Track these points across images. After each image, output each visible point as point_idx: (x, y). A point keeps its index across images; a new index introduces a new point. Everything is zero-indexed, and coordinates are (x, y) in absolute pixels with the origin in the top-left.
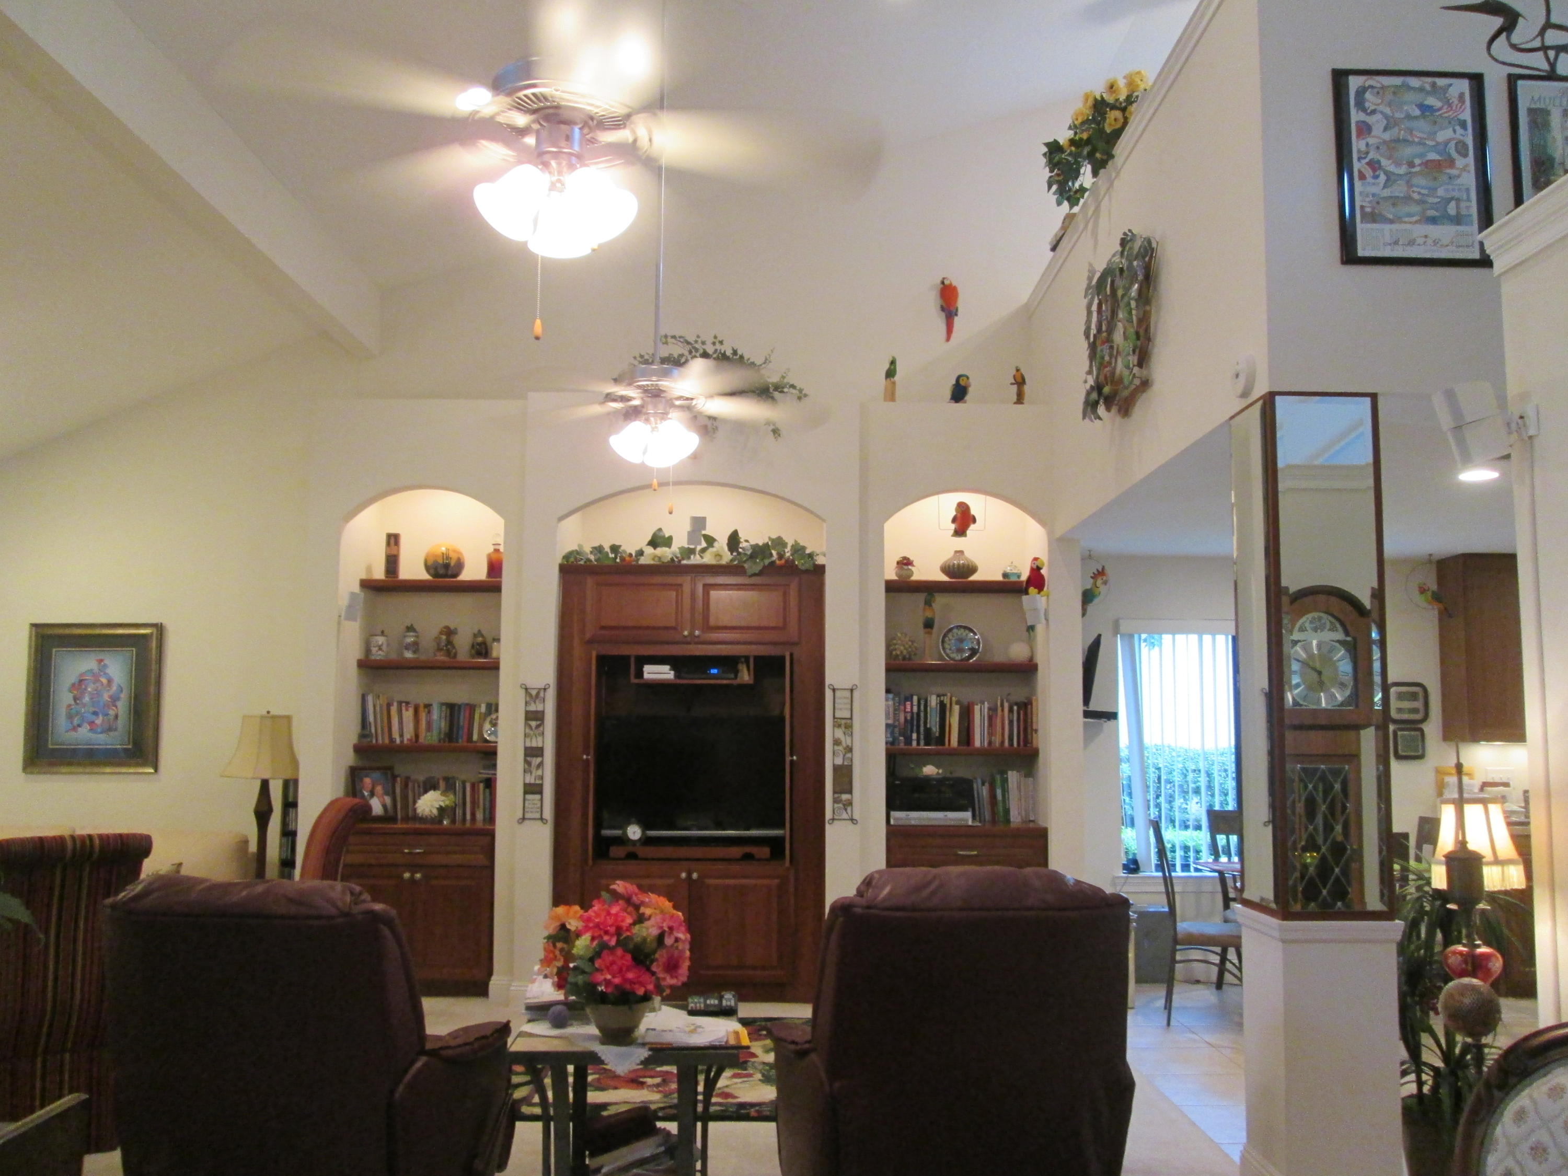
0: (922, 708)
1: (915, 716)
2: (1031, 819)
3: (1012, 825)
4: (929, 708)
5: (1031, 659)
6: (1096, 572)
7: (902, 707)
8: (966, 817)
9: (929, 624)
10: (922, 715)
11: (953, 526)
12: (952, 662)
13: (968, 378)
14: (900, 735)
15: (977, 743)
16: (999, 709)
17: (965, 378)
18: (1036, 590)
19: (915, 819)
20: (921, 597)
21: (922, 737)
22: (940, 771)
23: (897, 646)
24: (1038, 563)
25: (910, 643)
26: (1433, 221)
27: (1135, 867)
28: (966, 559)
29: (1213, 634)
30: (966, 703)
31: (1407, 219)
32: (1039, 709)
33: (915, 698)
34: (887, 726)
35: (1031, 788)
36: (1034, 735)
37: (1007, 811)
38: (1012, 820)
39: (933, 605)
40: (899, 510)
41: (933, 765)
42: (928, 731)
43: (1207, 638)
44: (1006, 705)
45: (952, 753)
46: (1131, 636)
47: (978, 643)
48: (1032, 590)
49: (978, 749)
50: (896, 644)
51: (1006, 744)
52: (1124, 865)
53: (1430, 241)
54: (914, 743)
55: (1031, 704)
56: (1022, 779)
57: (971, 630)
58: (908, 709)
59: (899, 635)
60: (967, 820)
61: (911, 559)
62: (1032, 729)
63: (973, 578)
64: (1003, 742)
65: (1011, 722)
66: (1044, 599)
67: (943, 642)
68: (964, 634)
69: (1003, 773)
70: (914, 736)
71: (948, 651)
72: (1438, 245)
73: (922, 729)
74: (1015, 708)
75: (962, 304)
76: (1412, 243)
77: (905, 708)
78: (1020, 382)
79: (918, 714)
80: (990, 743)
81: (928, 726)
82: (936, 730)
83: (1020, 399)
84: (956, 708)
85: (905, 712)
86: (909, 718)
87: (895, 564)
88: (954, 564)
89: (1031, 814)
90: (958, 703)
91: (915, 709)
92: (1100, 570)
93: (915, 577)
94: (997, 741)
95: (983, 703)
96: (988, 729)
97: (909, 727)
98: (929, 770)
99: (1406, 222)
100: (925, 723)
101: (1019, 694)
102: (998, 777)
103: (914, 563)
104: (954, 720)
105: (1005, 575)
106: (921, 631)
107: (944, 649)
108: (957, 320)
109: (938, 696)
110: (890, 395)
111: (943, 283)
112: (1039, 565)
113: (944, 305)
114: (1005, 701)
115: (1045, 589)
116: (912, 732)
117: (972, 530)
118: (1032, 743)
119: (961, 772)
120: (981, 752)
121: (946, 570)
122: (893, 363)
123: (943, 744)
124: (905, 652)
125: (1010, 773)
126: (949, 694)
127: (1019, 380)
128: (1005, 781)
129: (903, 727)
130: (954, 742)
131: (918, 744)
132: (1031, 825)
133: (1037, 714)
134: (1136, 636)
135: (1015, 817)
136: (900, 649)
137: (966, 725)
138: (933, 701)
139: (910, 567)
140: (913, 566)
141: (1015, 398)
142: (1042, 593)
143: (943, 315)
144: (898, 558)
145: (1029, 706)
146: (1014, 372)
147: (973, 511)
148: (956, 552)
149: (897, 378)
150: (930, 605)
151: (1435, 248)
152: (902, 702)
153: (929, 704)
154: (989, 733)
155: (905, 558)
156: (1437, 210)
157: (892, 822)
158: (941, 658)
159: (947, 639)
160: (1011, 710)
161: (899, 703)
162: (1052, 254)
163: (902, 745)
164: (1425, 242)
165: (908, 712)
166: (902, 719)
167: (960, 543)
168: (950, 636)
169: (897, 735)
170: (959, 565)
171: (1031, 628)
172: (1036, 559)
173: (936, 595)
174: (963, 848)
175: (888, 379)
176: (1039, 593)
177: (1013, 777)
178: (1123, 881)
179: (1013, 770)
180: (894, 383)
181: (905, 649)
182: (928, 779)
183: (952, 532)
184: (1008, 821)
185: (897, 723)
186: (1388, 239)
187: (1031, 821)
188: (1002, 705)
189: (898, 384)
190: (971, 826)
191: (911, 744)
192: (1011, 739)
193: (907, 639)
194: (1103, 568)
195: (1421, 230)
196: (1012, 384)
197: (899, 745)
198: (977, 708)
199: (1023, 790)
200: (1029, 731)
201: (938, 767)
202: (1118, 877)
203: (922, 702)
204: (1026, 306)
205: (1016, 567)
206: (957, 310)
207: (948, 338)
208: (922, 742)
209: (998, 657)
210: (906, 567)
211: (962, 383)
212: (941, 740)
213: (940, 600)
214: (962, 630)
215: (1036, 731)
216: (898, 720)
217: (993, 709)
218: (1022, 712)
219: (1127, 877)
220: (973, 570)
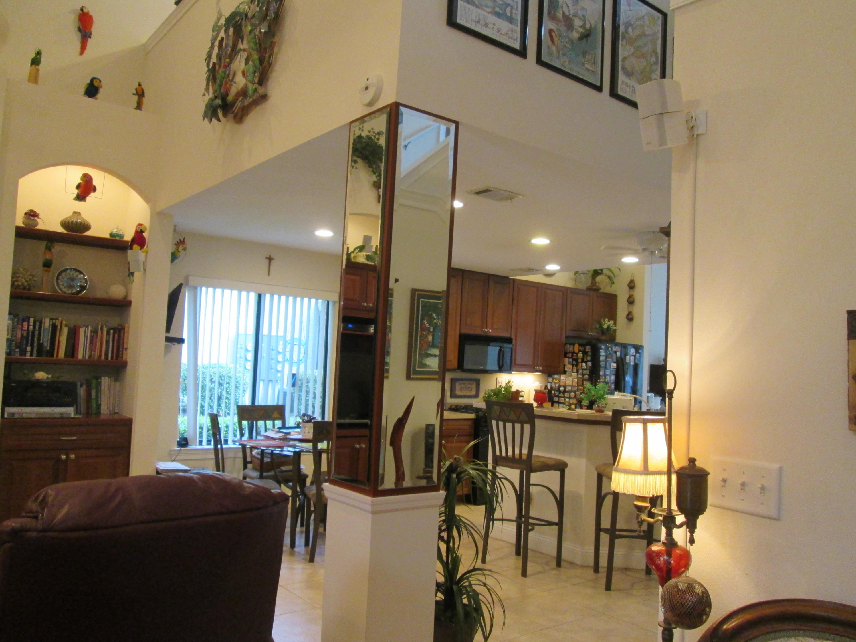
0: (37, 328)
1: (30, 333)
2: (116, 411)
3: (102, 417)
4: (42, 328)
5: (126, 297)
6: (179, 241)
7: (20, 326)
8: (70, 411)
9: (47, 265)
10: (37, 333)
11: (76, 192)
12: (63, 294)
13: (100, 81)
14: (17, 347)
15: (80, 356)
16: (100, 332)
17: (98, 81)
18: (139, 247)
19: (26, 413)
20: (43, 244)
21: (35, 350)
22: (50, 376)
23: (19, 279)
24: (141, 228)
25: (31, 277)
26: (498, 15)
27: (185, 443)
28: (82, 218)
29: (248, 292)
30: (72, 326)
31: (485, 8)
32: (130, 334)
33: (32, 320)
34: (8, 340)
35: (118, 389)
36: (124, 352)
37: (99, 406)
38: (102, 412)
39: (52, 250)
40: (32, 171)
41: (44, 371)
42: (40, 346)
43: (244, 294)
44: (105, 329)
45: (59, 363)
46: (195, 288)
47: (86, 282)
48: (135, 246)
49: (80, 361)
50: (18, 277)
51: (103, 357)
52: (178, 442)
53: (495, 29)
54: (28, 354)
55: (123, 329)
56: (112, 383)
57: (81, 273)
58: (25, 328)
59: (21, 270)
60: (70, 414)
61: (38, 212)
62: (123, 348)
63: (88, 233)
64: (100, 356)
65: (108, 342)
66: (143, 254)
67: (57, 279)
68: (75, 275)
69: (98, 378)
70: (29, 349)
71: (61, 287)
72: (500, 33)
73: (35, 344)
74: (112, 331)
75: (95, 30)
76: (486, 25)
77: (22, 327)
78: (140, 94)
79: (33, 332)
80: (90, 357)
81: (41, 342)
82: (47, 344)
83: (139, 106)
84: (65, 330)
85: (22, 330)
86: (25, 335)
87: (24, 213)
88: (73, 221)
89: (116, 408)
90: (66, 325)
91: (31, 328)
92: (182, 240)
93: (39, 227)
94: (96, 354)
95: (87, 327)
96: (90, 346)
97: (24, 342)
98: (41, 375)
99: (484, 10)
100: (39, 339)
101: (114, 322)
102: (94, 382)
103: (40, 216)
104: (63, 338)
105: (112, 235)
106: (40, 270)
107: (58, 284)
108: (90, 42)
109: (51, 319)
110: (34, 78)
111: (82, 10)
112: (143, 229)
113: (81, 26)
114: (104, 326)
115: (145, 247)
116: (27, 345)
117: (91, 198)
118: (122, 357)
119: (66, 377)
120: (82, 363)
121: (65, 224)
122: (39, 53)
123: (52, 356)
124: (25, 284)
125: (103, 378)
126: (60, 319)
127: (140, 93)
128: (99, 384)
129: (19, 341)
130: (62, 354)
131: (31, 355)
132: (116, 416)
133: (128, 337)
134: (199, 288)
135: (104, 409)
136: (22, 281)
137: (72, 341)
138: (47, 323)
139: (36, 218)
140: (39, 218)
141: (135, 105)
142: (143, 250)
143: (79, 34)
144: (26, 210)
145: (122, 331)
146: (136, 86)
147: (95, 183)
148: (75, 213)
149: (41, 67)
150: (50, 250)
151: (498, 34)
152: (20, 322)
153: (43, 325)
154: (89, 349)
155: (32, 211)
156: (501, 9)
157: (6, 416)
158: (55, 290)
159: (60, 277)
160: (108, 333)
161: (18, 323)
162: (175, 6)
163: (17, 356)
164: (493, 28)
165: (24, 330)
166: (19, 335)
167: (79, 206)
168: (64, 275)
169: (13, 348)
170: (77, 222)
171: (132, 274)
172: (140, 225)
173: (56, 243)
174: (66, 435)
175: (33, 66)
176: (141, 249)
177: (105, 381)
178: (177, 453)
179: (105, 376)
180: (38, 70)
181: (26, 281)
182: (38, 383)
183: (75, 196)
184: (98, 413)
185: (14, 338)
186: (474, 18)
187: (115, 413)
188: (102, 329)
189: (41, 72)
190: (72, 418)
191: (25, 355)
192: (107, 354)
193: (29, 274)
194: (184, 239)
195: (492, 19)
196: (134, 94)
197: (14, 355)
198: (82, 330)
199: (112, 391)
200: (121, 349)
201: (47, 373)
202: (173, 450)
203: (38, 323)
204: (144, 46)
205: (121, 230)
206: (91, 33)
207: (82, 53)
208: (35, 354)
209: (100, 294)
210: (32, 218)
211: (96, 84)
212: (51, 353)
213: (58, 248)
214: (74, 272)
215: (126, 349)
216: (16, 336)
217: (95, 332)
218: (116, 335)
219: (180, 450)
220: (87, 227)
